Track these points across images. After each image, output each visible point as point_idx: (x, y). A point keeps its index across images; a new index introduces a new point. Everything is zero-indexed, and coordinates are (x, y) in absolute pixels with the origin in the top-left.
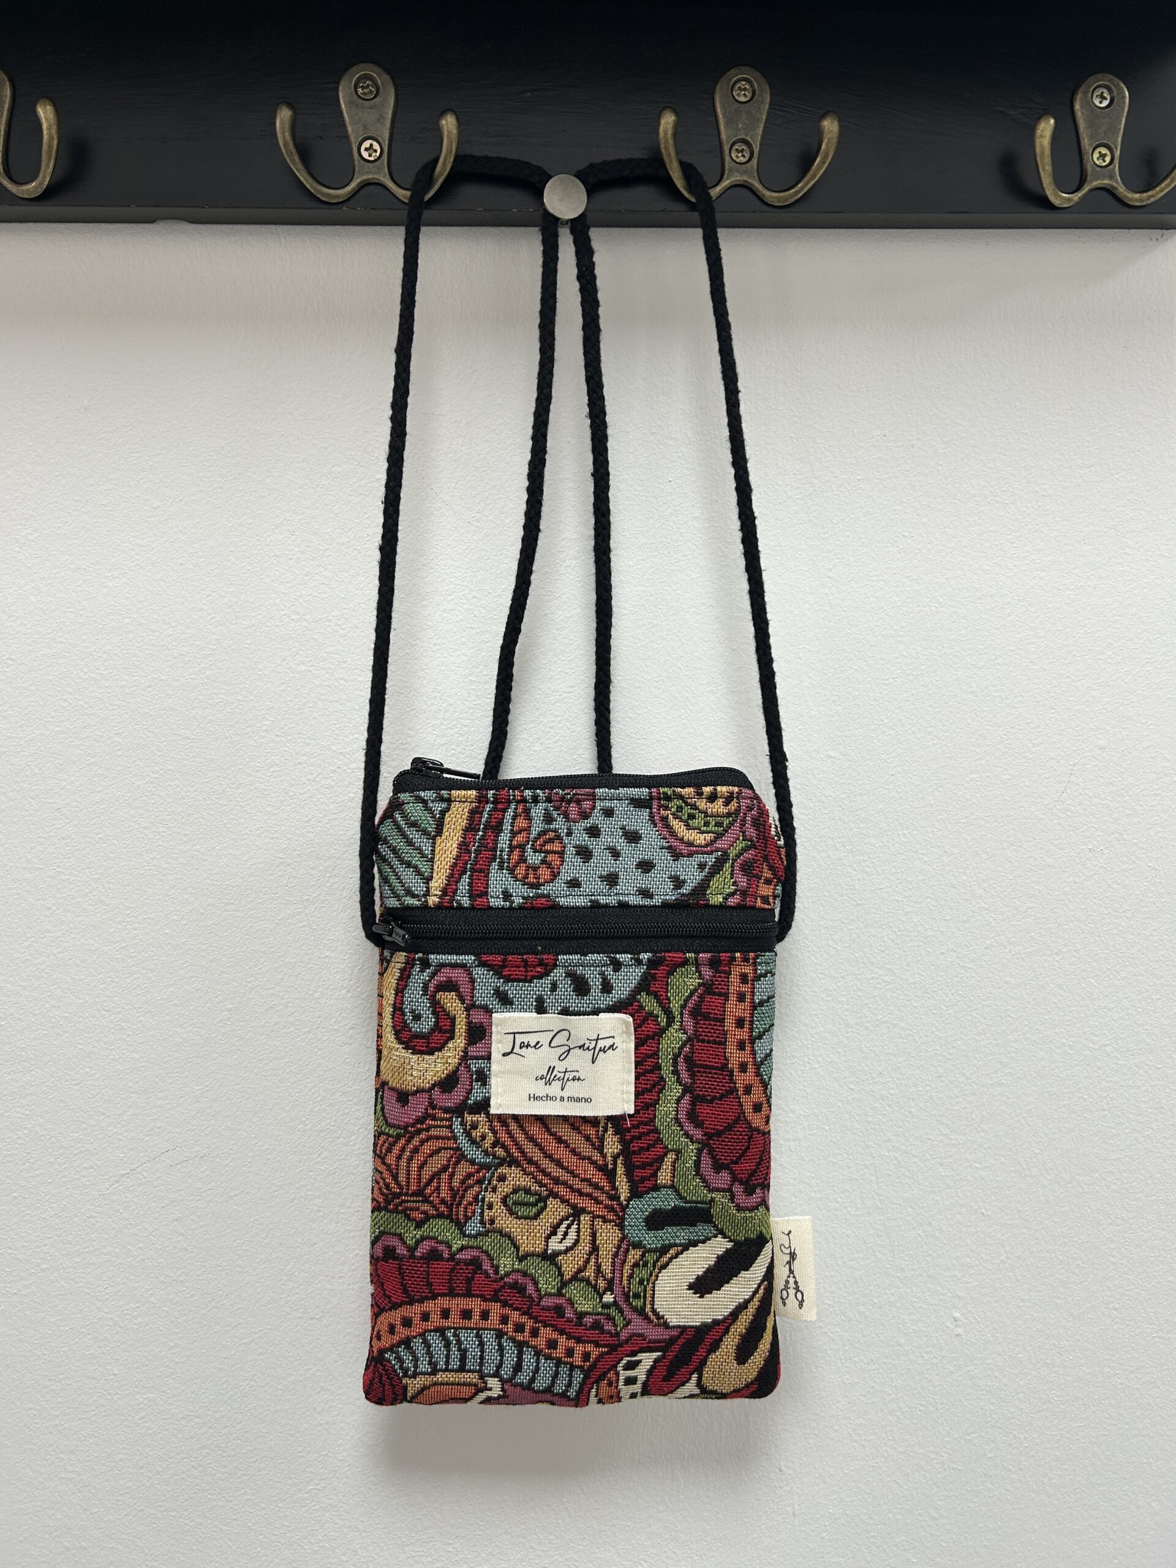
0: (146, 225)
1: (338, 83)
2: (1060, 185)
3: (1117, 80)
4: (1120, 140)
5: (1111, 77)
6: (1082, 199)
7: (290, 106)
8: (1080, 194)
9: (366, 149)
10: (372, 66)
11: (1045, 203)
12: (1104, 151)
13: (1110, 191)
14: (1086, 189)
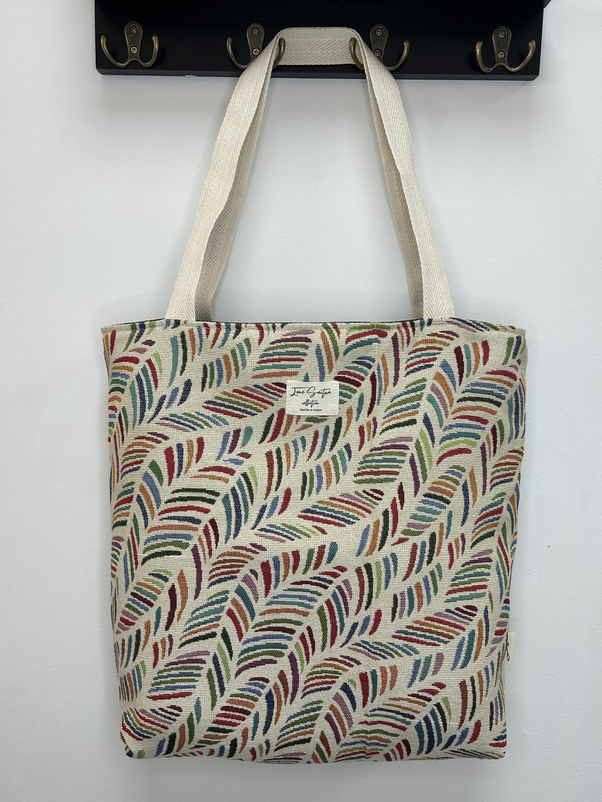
0: (182, 77)
1: (246, 30)
2: (486, 65)
3: (507, 28)
4: (507, 49)
5: (505, 27)
6: (494, 70)
7: (232, 38)
8: (493, 68)
9: (255, 52)
10: (258, 24)
11: (481, 72)
12: (502, 53)
13: (503, 67)
14: (495, 66)
